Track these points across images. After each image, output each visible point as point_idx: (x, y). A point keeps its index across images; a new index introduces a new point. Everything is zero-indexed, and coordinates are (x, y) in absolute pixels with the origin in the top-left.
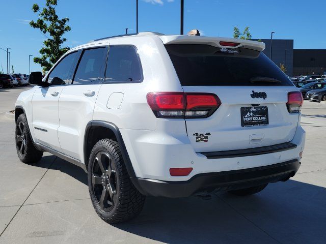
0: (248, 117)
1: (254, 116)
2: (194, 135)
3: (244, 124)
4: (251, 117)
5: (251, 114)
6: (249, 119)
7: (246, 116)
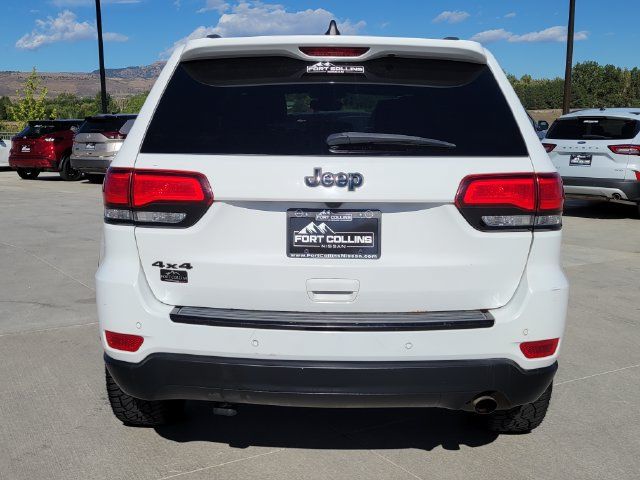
0: (308, 233)
1: (328, 233)
2: (154, 265)
3: (293, 249)
4: (319, 233)
5: (322, 227)
6: (313, 239)
7: (303, 231)
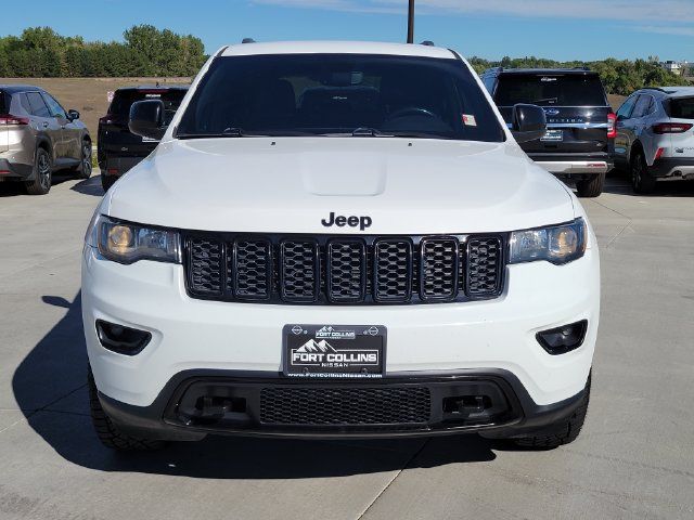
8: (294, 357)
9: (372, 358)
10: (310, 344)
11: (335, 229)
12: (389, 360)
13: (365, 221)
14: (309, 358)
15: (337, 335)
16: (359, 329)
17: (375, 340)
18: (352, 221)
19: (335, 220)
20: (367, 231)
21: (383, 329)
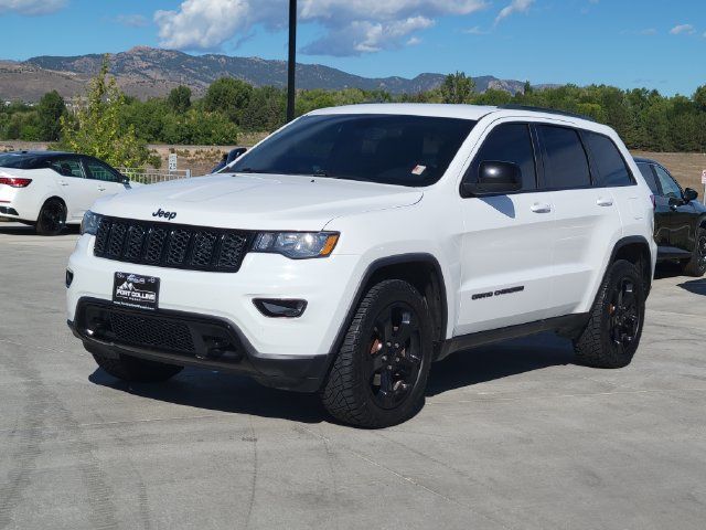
8: (118, 291)
9: (152, 297)
10: (125, 284)
11: (157, 219)
12: (160, 301)
13: (172, 215)
14: (125, 293)
15: (137, 281)
16: (147, 278)
17: (152, 285)
18: (166, 215)
19: (160, 213)
20: (172, 221)
21: (157, 281)
